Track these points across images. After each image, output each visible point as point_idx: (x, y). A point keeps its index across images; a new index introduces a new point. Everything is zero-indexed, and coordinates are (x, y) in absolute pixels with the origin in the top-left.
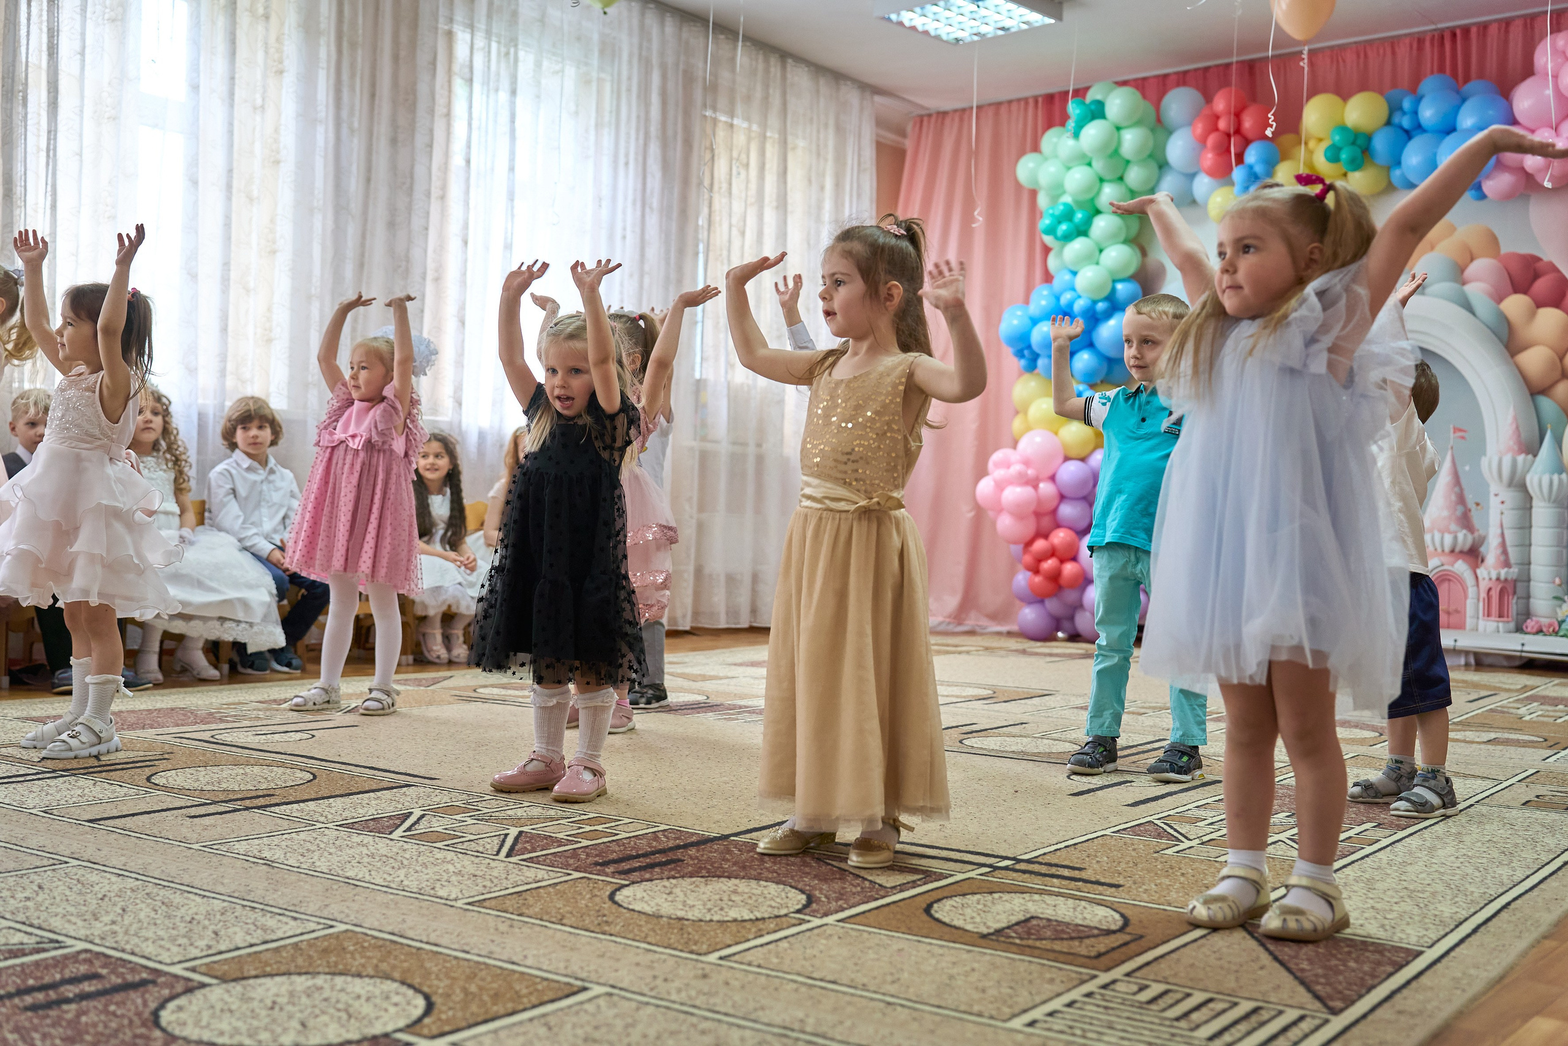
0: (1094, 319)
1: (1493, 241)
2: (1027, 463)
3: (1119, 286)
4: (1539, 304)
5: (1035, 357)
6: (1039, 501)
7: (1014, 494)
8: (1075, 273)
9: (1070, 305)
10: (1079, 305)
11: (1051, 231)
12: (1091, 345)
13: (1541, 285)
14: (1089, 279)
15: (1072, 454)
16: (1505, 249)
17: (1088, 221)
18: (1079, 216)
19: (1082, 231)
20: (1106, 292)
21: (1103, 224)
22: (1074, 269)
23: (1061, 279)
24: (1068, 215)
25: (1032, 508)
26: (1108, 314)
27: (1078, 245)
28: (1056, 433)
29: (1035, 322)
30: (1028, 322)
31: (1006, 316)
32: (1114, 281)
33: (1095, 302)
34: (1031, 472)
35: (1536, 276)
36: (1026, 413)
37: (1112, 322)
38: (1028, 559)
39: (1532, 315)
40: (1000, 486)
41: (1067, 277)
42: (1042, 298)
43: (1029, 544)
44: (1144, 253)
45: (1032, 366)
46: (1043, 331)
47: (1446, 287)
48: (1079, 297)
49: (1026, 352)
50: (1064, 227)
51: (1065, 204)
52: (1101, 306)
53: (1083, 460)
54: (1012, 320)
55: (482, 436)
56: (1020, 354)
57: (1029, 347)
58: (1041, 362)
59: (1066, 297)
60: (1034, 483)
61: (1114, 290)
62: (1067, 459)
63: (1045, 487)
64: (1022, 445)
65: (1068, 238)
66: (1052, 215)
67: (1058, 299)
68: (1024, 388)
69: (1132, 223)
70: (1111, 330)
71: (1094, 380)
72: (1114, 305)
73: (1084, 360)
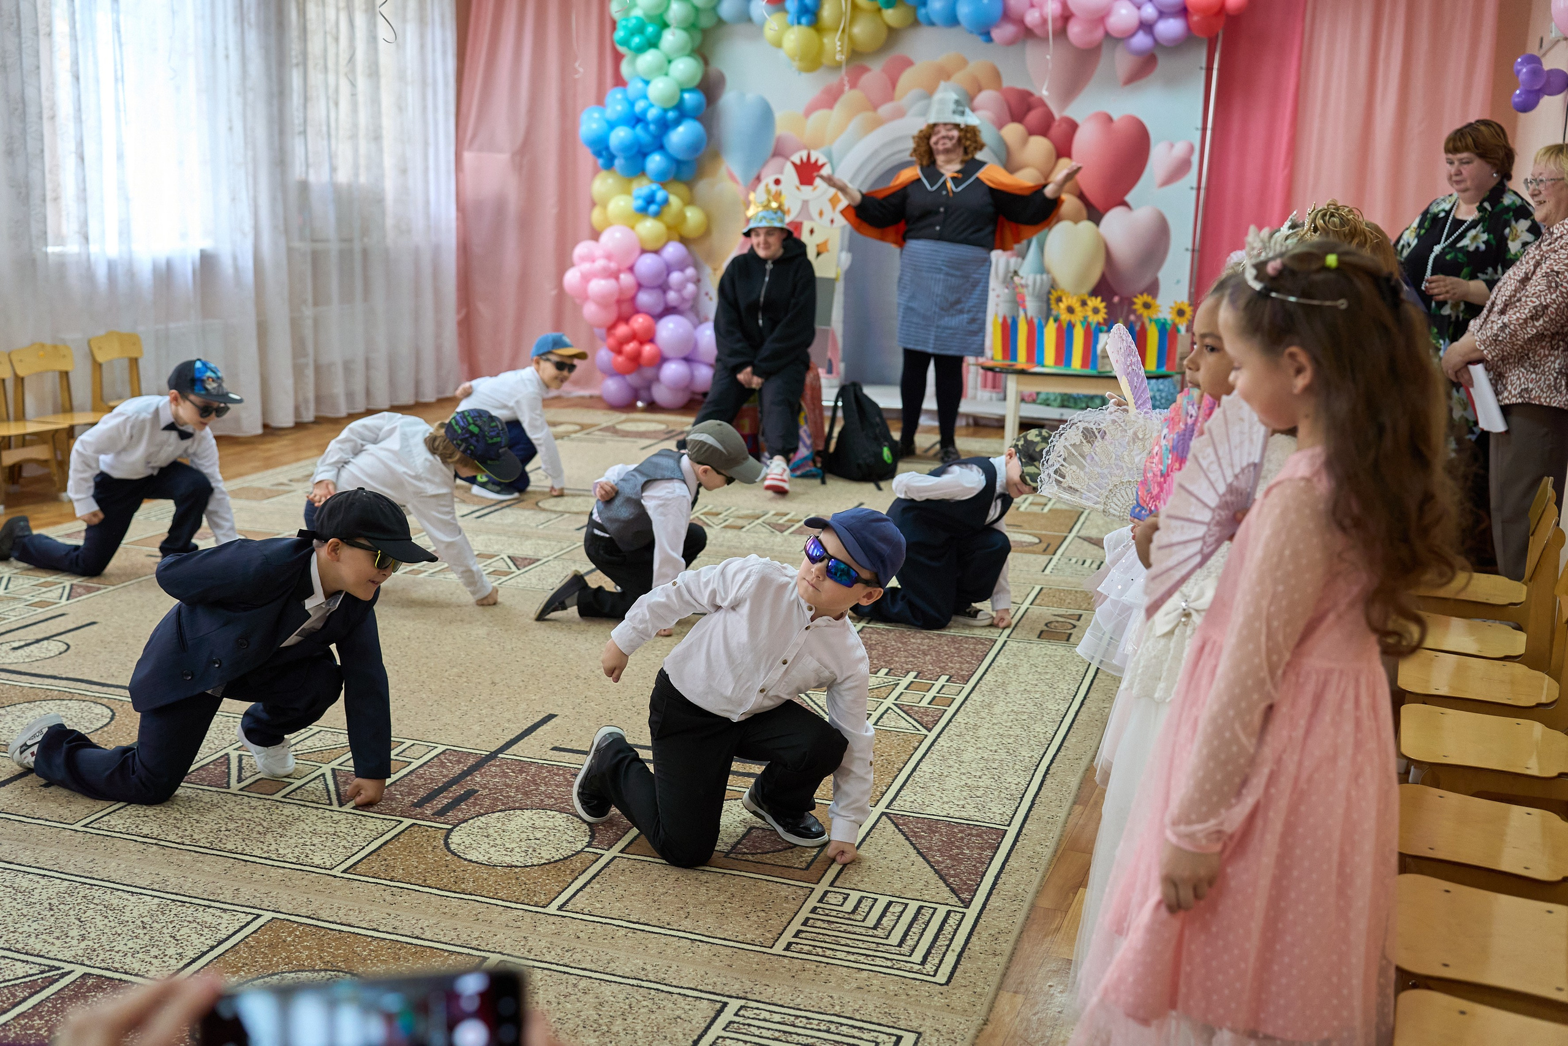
0: (665, 126)
1: (996, 76)
2: (609, 257)
3: (687, 96)
4: (1031, 133)
5: (611, 157)
6: (621, 291)
7: (599, 286)
8: (647, 83)
9: (644, 112)
10: (653, 114)
11: (626, 43)
12: (661, 147)
13: (1033, 117)
14: (660, 89)
15: (648, 247)
16: (1006, 83)
17: (658, 36)
18: (650, 29)
19: (653, 43)
20: (675, 102)
21: (671, 38)
22: (646, 78)
23: (634, 87)
24: (640, 29)
25: (615, 298)
26: (677, 122)
27: (649, 58)
28: (633, 228)
29: (612, 126)
30: (605, 125)
32: (683, 91)
33: (665, 111)
34: (613, 265)
35: (1029, 108)
36: (605, 206)
37: (681, 129)
38: (612, 341)
39: (1025, 142)
40: (586, 278)
41: (640, 85)
42: (616, 103)
43: (611, 328)
44: (706, 61)
45: (609, 165)
46: (620, 136)
48: (652, 105)
49: (604, 153)
50: (636, 40)
51: (637, 18)
52: (671, 115)
53: (656, 252)
54: (590, 123)
55: (111, 266)
56: (598, 154)
57: (607, 148)
58: (616, 161)
59: (640, 105)
60: (615, 275)
61: (682, 100)
62: (644, 251)
63: (626, 279)
64: (604, 238)
65: (640, 50)
66: (625, 27)
67: (632, 104)
68: (603, 184)
69: (698, 37)
70: (681, 135)
71: (665, 180)
72: (682, 113)
73: (655, 162)
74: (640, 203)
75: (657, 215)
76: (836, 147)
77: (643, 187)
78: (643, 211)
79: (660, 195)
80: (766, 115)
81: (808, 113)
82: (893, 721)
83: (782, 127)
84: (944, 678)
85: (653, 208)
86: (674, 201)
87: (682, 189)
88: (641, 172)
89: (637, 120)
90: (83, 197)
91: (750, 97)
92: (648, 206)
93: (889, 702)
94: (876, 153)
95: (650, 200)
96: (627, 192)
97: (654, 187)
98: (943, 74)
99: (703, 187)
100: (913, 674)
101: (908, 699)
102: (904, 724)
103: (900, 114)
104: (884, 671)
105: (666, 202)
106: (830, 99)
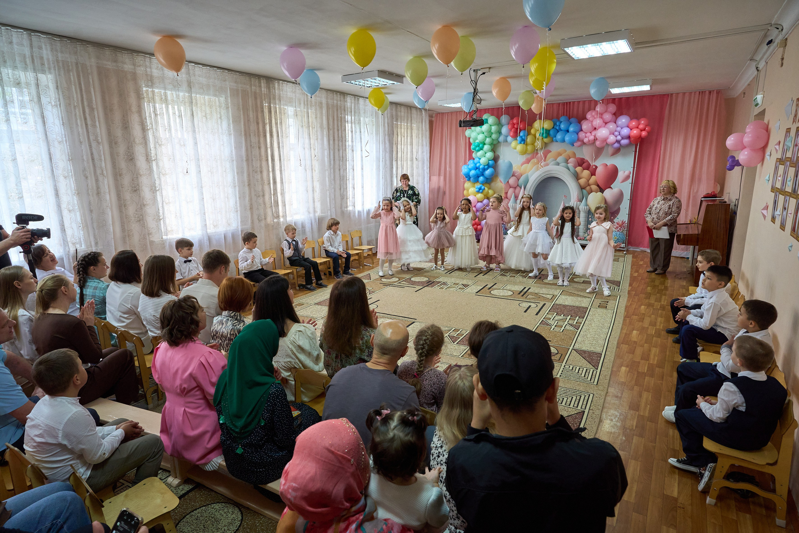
0: (484, 170)
1: (575, 154)
3: (490, 162)
4: (584, 169)
5: (470, 178)
8: (480, 159)
10: (481, 167)
11: (475, 149)
12: (483, 175)
13: (585, 165)
14: (483, 161)
15: (480, 200)
16: (577, 157)
17: (483, 147)
18: (481, 145)
19: (481, 149)
20: (487, 164)
21: (486, 147)
23: (476, 160)
24: (479, 146)
26: (487, 169)
27: (481, 153)
28: (476, 196)
29: (470, 170)
30: (468, 170)
31: (463, 168)
32: (489, 160)
35: (584, 163)
36: (468, 191)
39: (582, 172)
41: (478, 159)
42: (471, 164)
44: (494, 152)
45: (469, 180)
46: (473, 173)
47: (564, 164)
48: (481, 165)
50: (477, 148)
51: (477, 143)
52: (486, 167)
53: (481, 202)
54: (464, 169)
56: (466, 177)
57: (469, 176)
58: (471, 179)
59: (478, 165)
62: (478, 202)
65: (478, 151)
66: (474, 145)
67: (475, 164)
68: (467, 185)
69: (493, 146)
70: (488, 172)
71: (483, 184)
72: (489, 166)
73: (481, 178)
74: (477, 190)
75: (482, 193)
76: (529, 174)
77: (478, 185)
78: (478, 192)
79: (483, 187)
80: (510, 166)
81: (522, 165)
82: (568, 327)
83: (515, 168)
84: (578, 317)
85: (481, 191)
86: (486, 188)
87: (488, 185)
88: (478, 181)
89: (477, 168)
90: (354, 197)
91: (506, 161)
92: (480, 190)
93: (566, 323)
94: (540, 175)
95: (480, 189)
96: (474, 187)
97: (481, 185)
98: (560, 154)
99: (493, 184)
100: (570, 316)
101: (571, 322)
102: (572, 328)
103: (547, 165)
104: (562, 315)
105: (484, 189)
106: (528, 161)
